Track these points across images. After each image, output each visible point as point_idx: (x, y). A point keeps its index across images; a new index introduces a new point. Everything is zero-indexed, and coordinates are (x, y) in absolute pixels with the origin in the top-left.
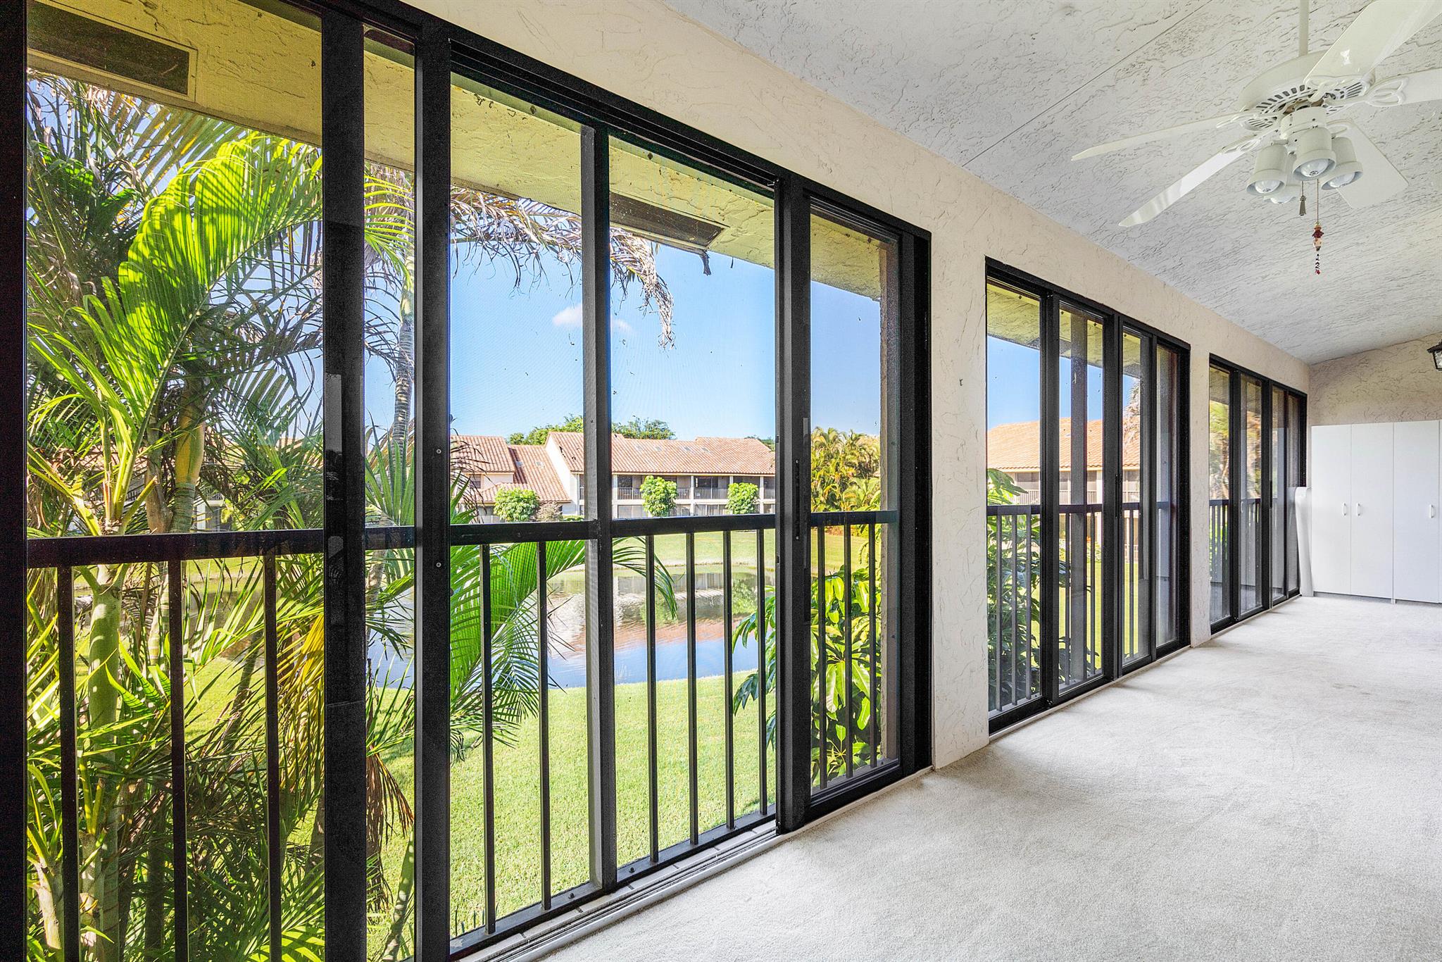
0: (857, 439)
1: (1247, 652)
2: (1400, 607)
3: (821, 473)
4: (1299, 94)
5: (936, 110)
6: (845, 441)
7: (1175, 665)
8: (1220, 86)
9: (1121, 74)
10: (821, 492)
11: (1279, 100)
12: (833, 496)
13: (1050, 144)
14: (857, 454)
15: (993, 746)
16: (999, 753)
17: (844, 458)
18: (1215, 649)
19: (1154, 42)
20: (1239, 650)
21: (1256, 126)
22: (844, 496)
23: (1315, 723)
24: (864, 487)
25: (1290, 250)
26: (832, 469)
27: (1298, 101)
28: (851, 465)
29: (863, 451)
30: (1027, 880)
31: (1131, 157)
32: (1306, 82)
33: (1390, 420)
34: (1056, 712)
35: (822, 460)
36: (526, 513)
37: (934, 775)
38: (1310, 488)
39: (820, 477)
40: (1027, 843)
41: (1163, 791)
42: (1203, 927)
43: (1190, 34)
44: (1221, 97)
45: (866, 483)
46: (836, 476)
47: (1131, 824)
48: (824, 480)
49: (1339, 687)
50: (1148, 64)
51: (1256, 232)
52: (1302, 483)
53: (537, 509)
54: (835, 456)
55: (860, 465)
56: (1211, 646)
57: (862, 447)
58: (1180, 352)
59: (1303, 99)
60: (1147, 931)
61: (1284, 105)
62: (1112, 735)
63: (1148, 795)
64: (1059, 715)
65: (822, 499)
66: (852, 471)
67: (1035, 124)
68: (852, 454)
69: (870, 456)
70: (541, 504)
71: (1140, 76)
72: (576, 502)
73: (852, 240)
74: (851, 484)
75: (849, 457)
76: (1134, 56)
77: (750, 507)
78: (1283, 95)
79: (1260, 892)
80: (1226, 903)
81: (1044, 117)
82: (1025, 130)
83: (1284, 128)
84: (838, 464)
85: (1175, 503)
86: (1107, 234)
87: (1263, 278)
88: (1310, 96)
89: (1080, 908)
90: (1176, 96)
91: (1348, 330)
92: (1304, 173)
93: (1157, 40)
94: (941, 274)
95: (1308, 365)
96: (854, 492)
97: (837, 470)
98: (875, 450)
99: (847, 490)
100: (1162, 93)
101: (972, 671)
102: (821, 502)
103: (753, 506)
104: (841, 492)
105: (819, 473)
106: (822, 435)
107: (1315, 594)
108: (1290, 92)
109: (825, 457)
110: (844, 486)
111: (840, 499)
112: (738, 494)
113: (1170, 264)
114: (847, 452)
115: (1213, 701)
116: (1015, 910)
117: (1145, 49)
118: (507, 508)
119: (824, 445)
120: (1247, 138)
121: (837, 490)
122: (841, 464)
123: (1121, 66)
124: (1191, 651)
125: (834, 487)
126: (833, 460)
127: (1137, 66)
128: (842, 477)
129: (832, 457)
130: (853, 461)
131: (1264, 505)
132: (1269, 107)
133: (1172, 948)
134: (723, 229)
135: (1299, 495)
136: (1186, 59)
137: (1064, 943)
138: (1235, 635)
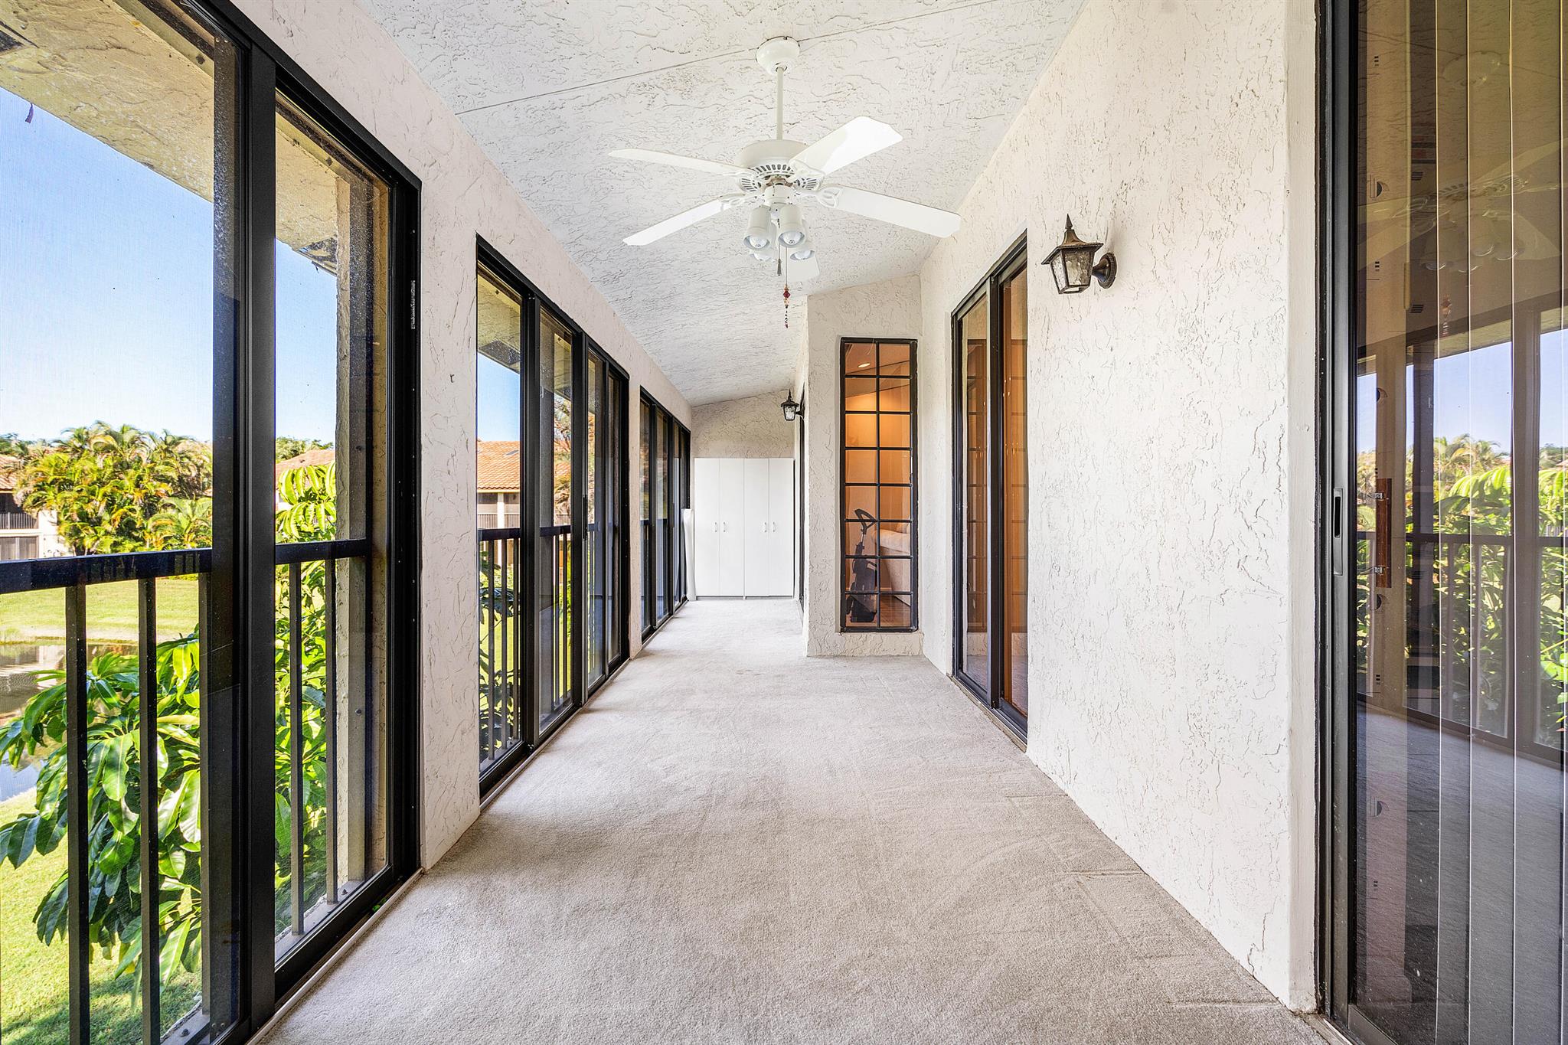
0: (175, 443)
1: (672, 656)
2: (749, 602)
3: (108, 489)
4: (781, 172)
5: (440, 27)
6: (153, 446)
7: (624, 680)
8: (699, 140)
9: (633, 89)
10: (107, 517)
11: (768, 171)
12: (130, 523)
13: (553, 130)
14: (176, 464)
15: (486, 816)
16: (497, 822)
17: (152, 469)
18: (648, 657)
19: (666, 71)
20: (666, 655)
21: (746, 186)
22: (150, 523)
23: (738, 707)
24: (189, 511)
25: (704, 307)
26: (128, 483)
27: (779, 178)
28: (165, 480)
29: (186, 460)
30: (581, 960)
31: (619, 177)
32: (790, 164)
33: (740, 457)
34: (538, 755)
35: (109, 471)
37: (426, 879)
38: (693, 510)
39: (105, 495)
40: (565, 917)
41: (663, 806)
42: (743, 926)
43: (694, 81)
44: (697, 151)
45: (192, 506)
46: (137, 495)
47: (651, 851)
48: (113, 501)
49: (740, 673)
50: (656, 90)
51: (689, 284)
52: (688, 507)
54: (135, 465)
55: (180, 479)
56: (644, 656)
57: (183, 455)
58: (622, 380)
59: (782, 177)
60: (705, 955)
61: (770, 176)
62: (599, 764)
63: (654, 815)
64: (543, 758)
65: (109, 528)
66: (164, 488)
67: (544, 102)
68: (167, 464)
69: (199, 468)
71: (647, 99)
73: (297, 149)
74: (165, 506)
75: (160, 468)
76: (648, 76)
78: (771, 167)
79: (765, 871)
80: (748, 893)
81: (555, 98)
82: (533, 103)
83: (767, 196)
84: (140, 478)
85: (617, 524)
86: (580, 248)
87: (683, 325)
88: (788, 176)
89: (643, 965)
90: (667, 133)
91: (721, 381)
92: (785, 240)
93: (668, 70)
94: (431, 238)
95: (691, 407)
96: (170, 518)
97: (137, 486)
98: (207, 459)
99: (157, 515)
100: (659, 125)
101: (463, 734)
102: (107, 533)
104: (146, 517)
105: (102, 490)
106: (111, 433)
107: (697, 598)
108: (776, 167)
109: (115, 466)
110: (150, 509)
111: (143, 528)
113: (623, 294)
114: (157, 459)
115: (666, 707)
116: (583, 1005)
117: (658, 73)
119: (113, 448)
120: (738, 195)
121: (138, 516)
122: (146, 478)
123: (636, 80)
124: (631, 663)
125: (132, 510)
126: (131, 472)
127: (648, 88)
128: (147, 496)
129: (129, 467)
130: (169, 474)
131: (668, 524)
132: (760, 173)
133: (730, 961)
134: (19, 44)
135: (686, 513)
136: (683, 102)
137: (644, 1014)
138: (658, 642)
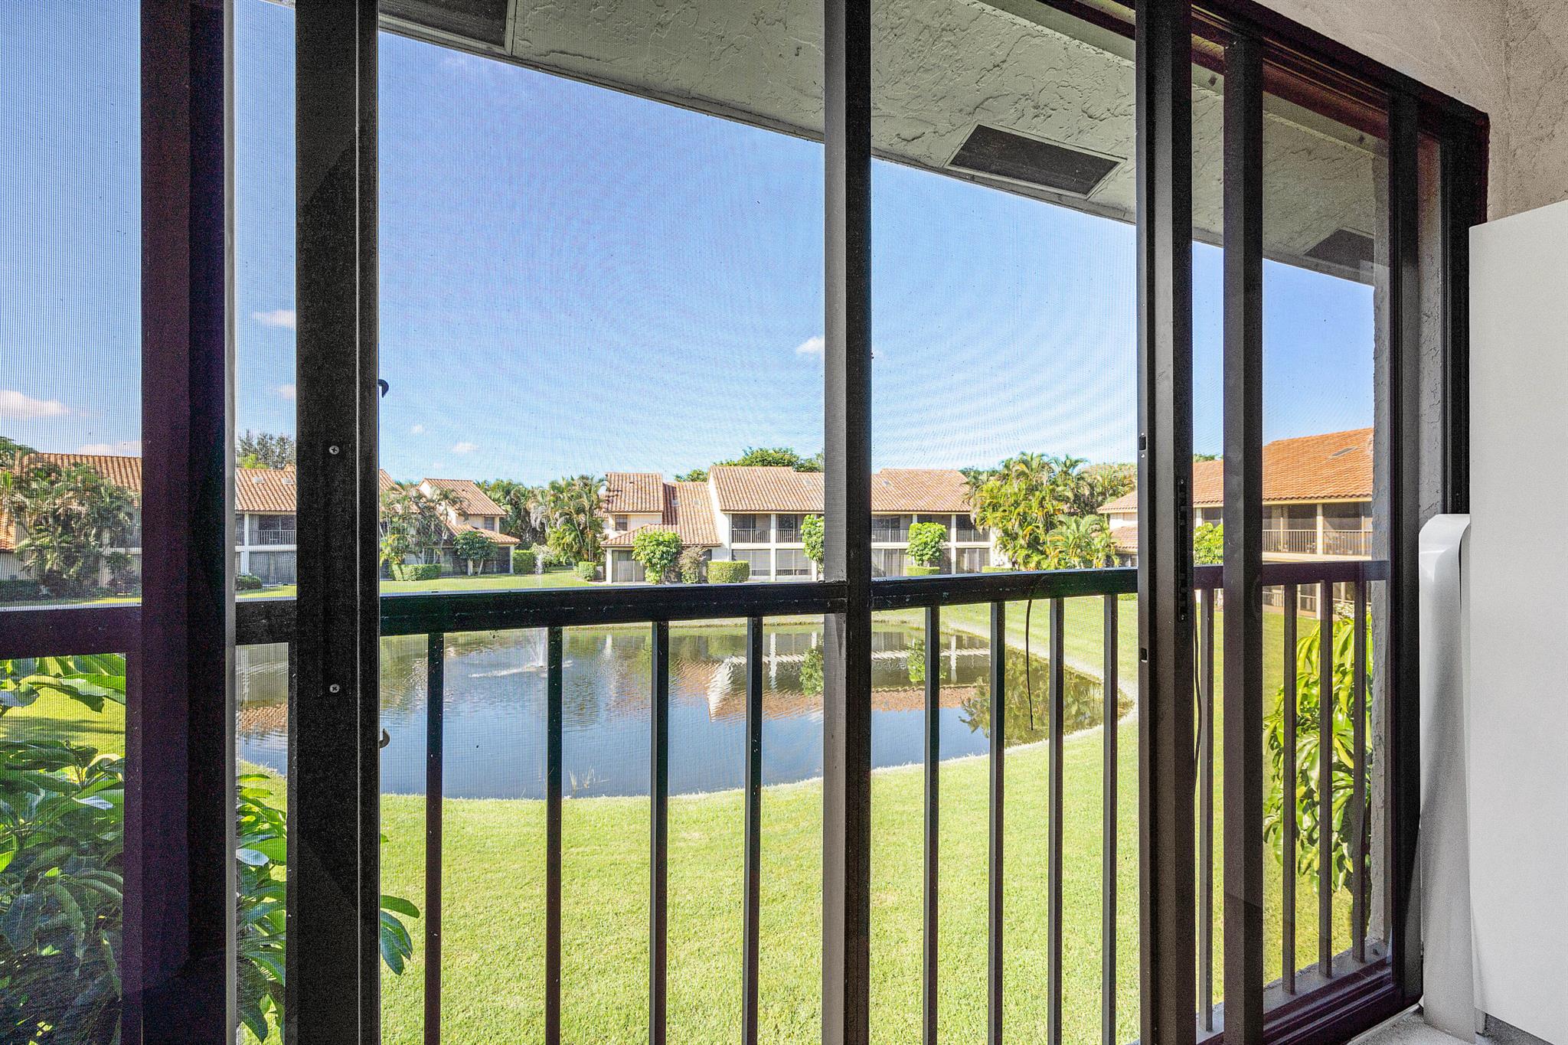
0: (1074, 464)
3: (1021, 509)
6: (1057, 469)
12: (1036, 539)
14: (1072, 485)
17: (1053, 490)
22: (1048, 538)
26: (1035, 503)
28: (1063, 499)
29: (1078, 481)
35: (1022, 493)
36: (666, 559)
39: (1019, 514)
45: (1077, 523)
46: (1041, 513)
48: (1025, 520)
53: (679, 553)
57: (1077, 476)
65: (1023, 542)
66: (1062, 507)
68: (1065, 485)
70: (683, 548)
72: (727, 547)
75: (1060, 488)
77: (935, 552)
84: (1043, 498)
96: (1061, 534)
97: (1041, 506)
99: (1054, 531)
103: (938, 550)
104: (1047, 532)
105: (1018, 510)
106: (1022, 461)
109: (1026, 489)
110: (1050, 525)
111: (1044, 542)
112: (920, 536)
114: (1059, 482)
118: (646, 553)
119: (1025, 474)
121: (1041, 531)
122: (1047, 498)
125: (1038, 527)
126: (1037, 494)
128: (1048, 514)
129: (1036, 490)
130: (1066, 494)
